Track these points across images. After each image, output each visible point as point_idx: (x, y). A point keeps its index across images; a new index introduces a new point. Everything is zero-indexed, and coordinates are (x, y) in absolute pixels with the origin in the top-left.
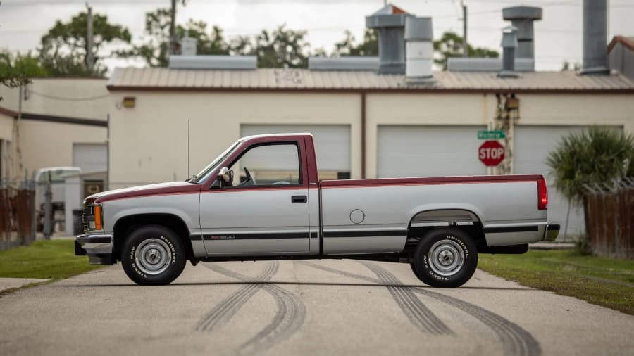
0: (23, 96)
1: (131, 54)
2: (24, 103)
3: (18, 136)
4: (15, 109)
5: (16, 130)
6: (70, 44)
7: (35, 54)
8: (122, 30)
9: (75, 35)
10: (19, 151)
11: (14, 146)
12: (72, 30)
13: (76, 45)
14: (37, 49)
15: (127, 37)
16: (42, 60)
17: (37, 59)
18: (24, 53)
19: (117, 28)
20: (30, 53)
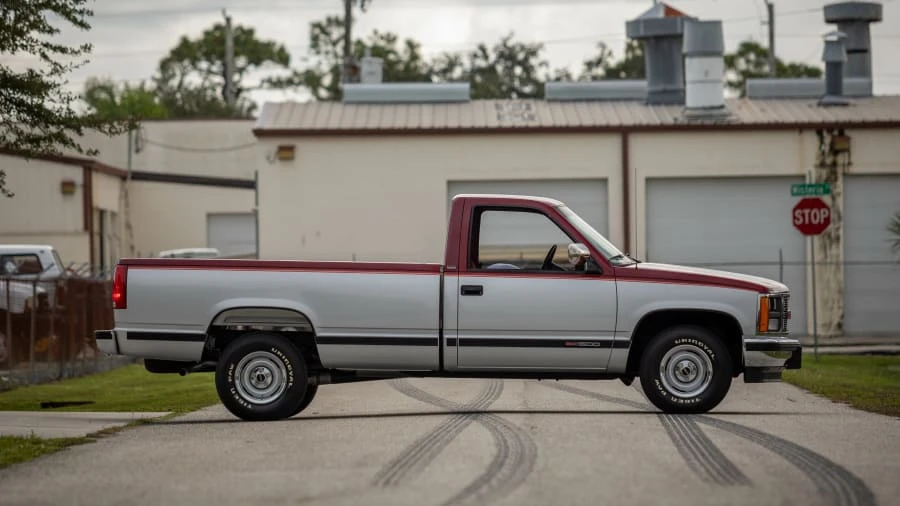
0: (134, 148)
1: (290, 82)
2: (134, 156)
3: (127, 205)
4: (123, 166)
5: (125, 196)
6: (200, 70)
7: (150, 85)
8: (276, 48)
9: (208, 57)
10: (128, 226)
11: (122, 219)
12: (204, 49)
13: (209, 72)
14: (154, 79)
15: (283, 58)
16: (160, 94)
17: (154, 94)
18: (135, 84)
19: (269, 46)
20: (143, 84)
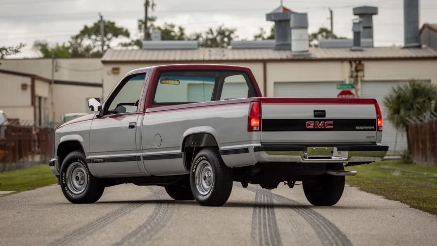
0: (55, 70)
1: (130, 44)
2: (55, 74)
3: (52, 94)
4: (49, 77)
5: (51, 91)
6: (92, 39)
7: (67, 45)
8: (124, 30)
9: (96, 35)
10: (52, 104)
11: (49, 101)
12: (94, 30)
13: (96, 40)
14: (69, 42)
15: (127, 34)
16: (72, 48)
17: (68, 48)
18: (61, 44)
19: (121, 29)
20: (64, 44)
